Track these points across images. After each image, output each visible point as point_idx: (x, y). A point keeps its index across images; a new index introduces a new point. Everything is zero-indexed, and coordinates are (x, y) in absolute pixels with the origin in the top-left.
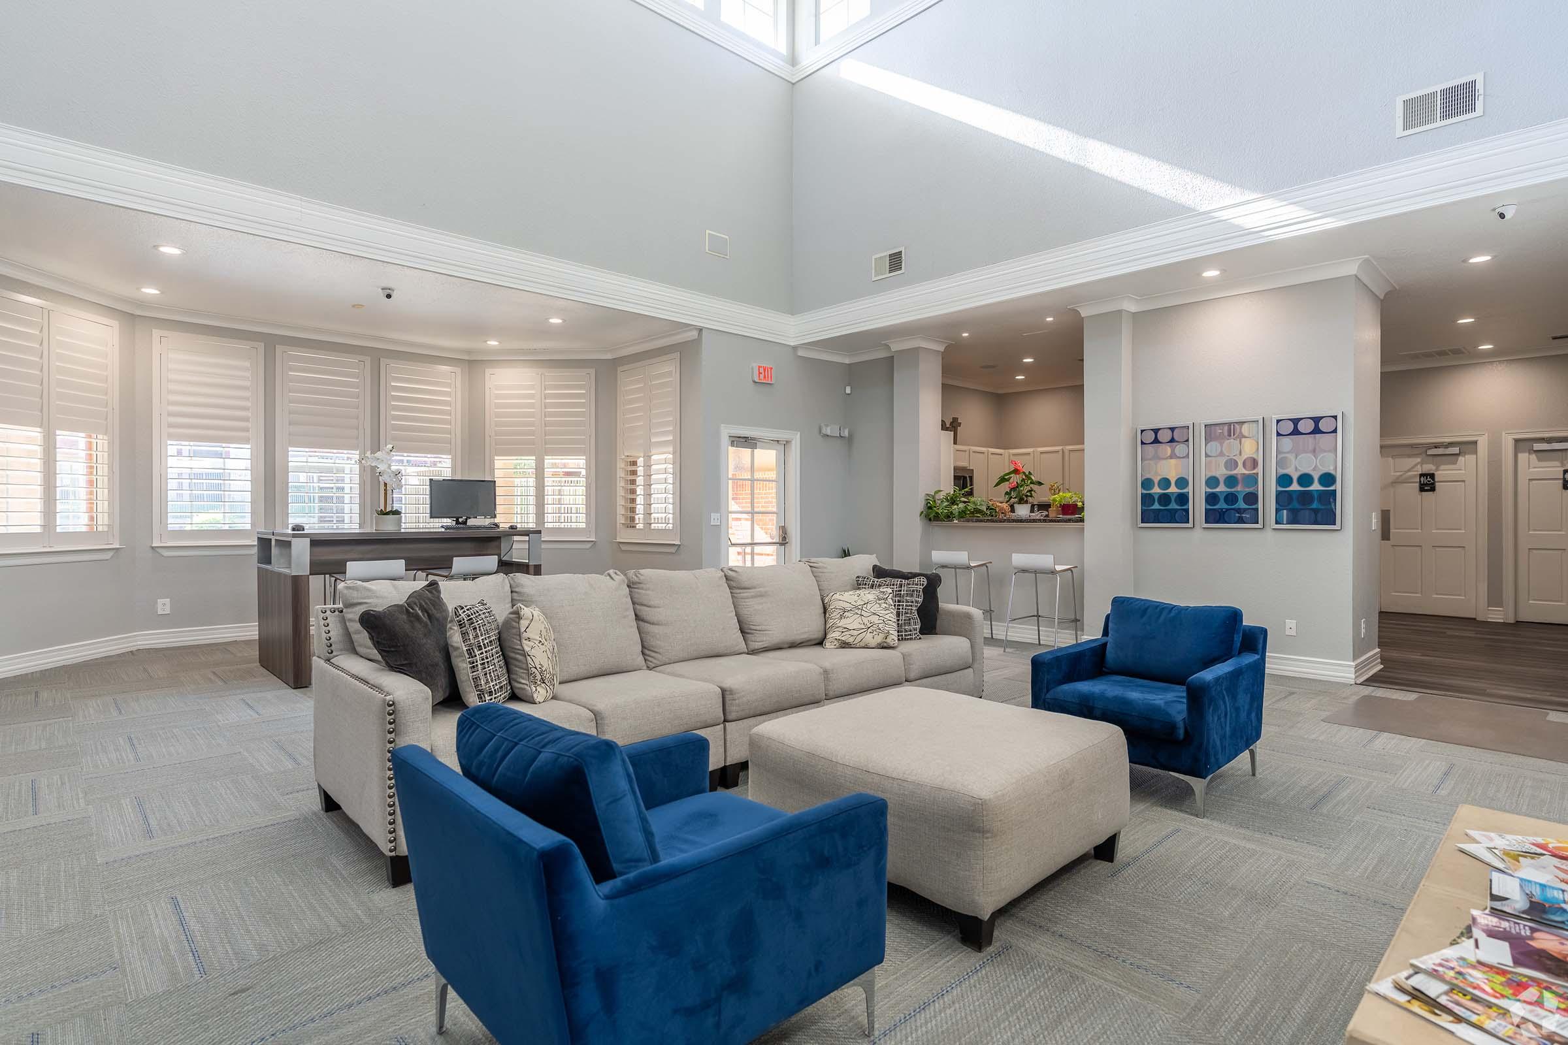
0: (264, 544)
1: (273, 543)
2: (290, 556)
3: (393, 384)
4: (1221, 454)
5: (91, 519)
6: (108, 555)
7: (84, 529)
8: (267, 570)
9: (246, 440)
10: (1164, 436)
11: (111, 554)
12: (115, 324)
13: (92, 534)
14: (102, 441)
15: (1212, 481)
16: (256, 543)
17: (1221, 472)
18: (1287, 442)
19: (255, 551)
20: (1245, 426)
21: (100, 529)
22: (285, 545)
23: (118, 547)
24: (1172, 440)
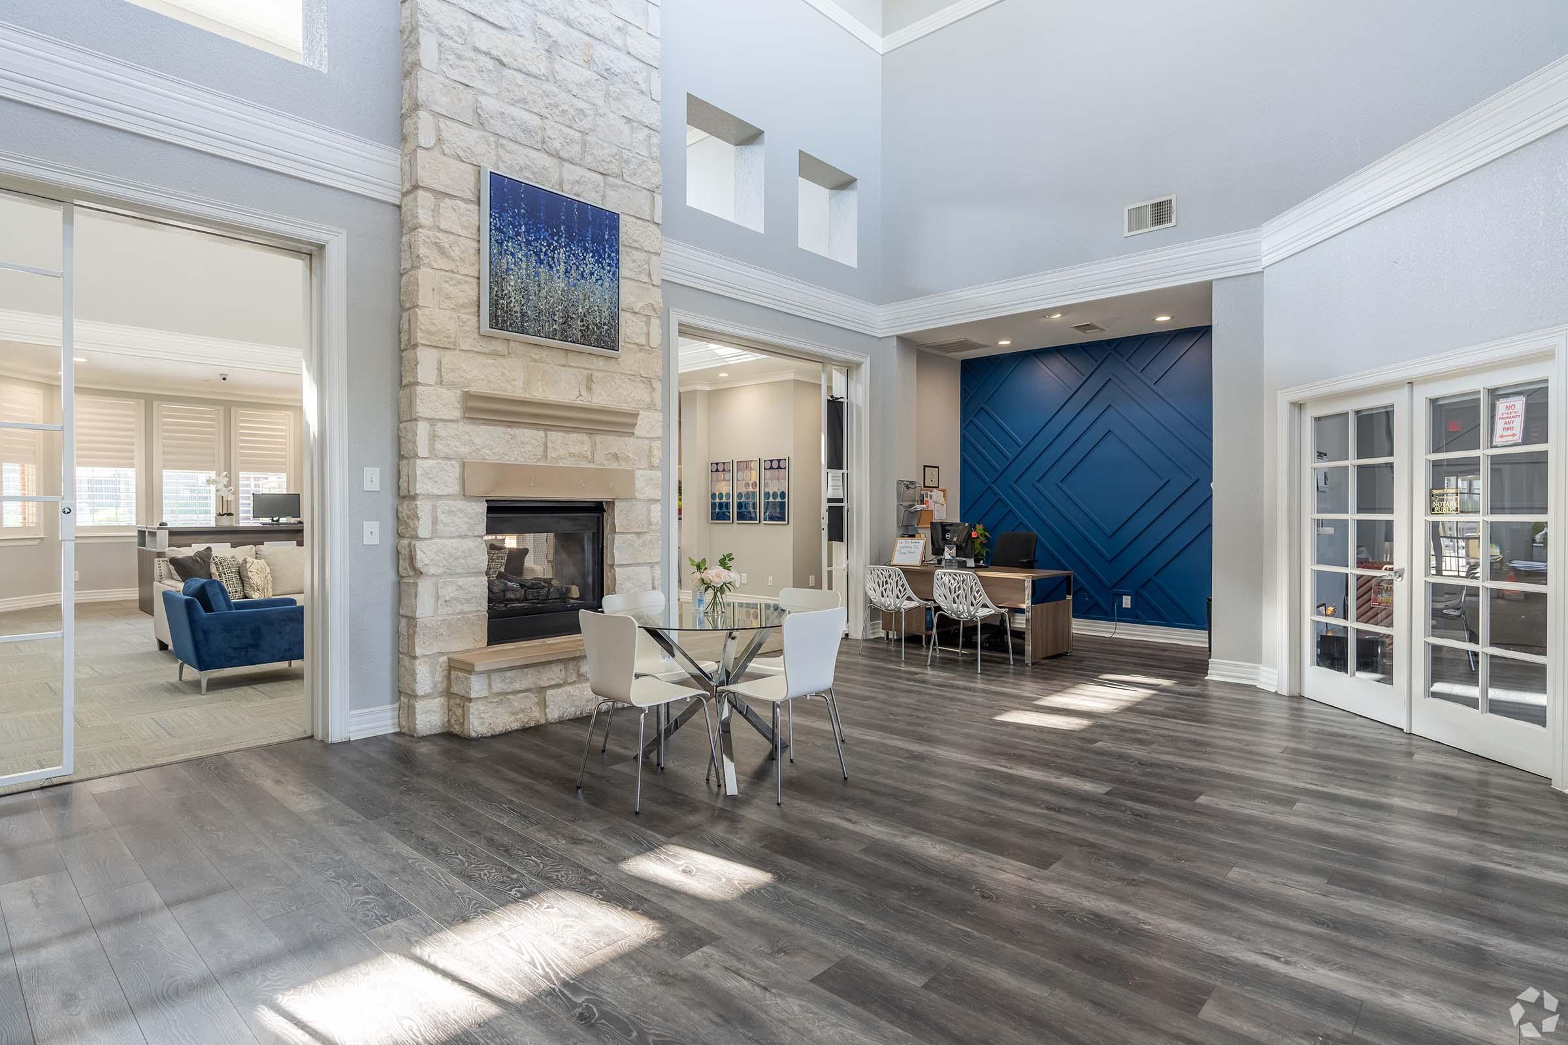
0: (142, 534)
1: (147, 533)
2: (156, 541)
3: (241, 425)
4: (743, 480)
5: (25, 518)
6: (36, 542)
7: (20, 525)
8: (143, 550)
9: (132, 465)
10: (721, 467)
11: (38, 541)
12: (40, 392)
13: (24, 528)
14: (31, 469)
15: (740, 495)
16: (137, 535)
17: (743, 490)
18: (768, 472)
19: (136, 540)
20: (752, 463)
21: (31, 525)
22: (153, 534)
23: (42, 536)
24: (724, 470)
